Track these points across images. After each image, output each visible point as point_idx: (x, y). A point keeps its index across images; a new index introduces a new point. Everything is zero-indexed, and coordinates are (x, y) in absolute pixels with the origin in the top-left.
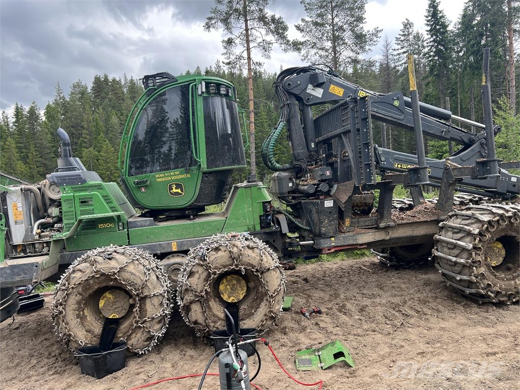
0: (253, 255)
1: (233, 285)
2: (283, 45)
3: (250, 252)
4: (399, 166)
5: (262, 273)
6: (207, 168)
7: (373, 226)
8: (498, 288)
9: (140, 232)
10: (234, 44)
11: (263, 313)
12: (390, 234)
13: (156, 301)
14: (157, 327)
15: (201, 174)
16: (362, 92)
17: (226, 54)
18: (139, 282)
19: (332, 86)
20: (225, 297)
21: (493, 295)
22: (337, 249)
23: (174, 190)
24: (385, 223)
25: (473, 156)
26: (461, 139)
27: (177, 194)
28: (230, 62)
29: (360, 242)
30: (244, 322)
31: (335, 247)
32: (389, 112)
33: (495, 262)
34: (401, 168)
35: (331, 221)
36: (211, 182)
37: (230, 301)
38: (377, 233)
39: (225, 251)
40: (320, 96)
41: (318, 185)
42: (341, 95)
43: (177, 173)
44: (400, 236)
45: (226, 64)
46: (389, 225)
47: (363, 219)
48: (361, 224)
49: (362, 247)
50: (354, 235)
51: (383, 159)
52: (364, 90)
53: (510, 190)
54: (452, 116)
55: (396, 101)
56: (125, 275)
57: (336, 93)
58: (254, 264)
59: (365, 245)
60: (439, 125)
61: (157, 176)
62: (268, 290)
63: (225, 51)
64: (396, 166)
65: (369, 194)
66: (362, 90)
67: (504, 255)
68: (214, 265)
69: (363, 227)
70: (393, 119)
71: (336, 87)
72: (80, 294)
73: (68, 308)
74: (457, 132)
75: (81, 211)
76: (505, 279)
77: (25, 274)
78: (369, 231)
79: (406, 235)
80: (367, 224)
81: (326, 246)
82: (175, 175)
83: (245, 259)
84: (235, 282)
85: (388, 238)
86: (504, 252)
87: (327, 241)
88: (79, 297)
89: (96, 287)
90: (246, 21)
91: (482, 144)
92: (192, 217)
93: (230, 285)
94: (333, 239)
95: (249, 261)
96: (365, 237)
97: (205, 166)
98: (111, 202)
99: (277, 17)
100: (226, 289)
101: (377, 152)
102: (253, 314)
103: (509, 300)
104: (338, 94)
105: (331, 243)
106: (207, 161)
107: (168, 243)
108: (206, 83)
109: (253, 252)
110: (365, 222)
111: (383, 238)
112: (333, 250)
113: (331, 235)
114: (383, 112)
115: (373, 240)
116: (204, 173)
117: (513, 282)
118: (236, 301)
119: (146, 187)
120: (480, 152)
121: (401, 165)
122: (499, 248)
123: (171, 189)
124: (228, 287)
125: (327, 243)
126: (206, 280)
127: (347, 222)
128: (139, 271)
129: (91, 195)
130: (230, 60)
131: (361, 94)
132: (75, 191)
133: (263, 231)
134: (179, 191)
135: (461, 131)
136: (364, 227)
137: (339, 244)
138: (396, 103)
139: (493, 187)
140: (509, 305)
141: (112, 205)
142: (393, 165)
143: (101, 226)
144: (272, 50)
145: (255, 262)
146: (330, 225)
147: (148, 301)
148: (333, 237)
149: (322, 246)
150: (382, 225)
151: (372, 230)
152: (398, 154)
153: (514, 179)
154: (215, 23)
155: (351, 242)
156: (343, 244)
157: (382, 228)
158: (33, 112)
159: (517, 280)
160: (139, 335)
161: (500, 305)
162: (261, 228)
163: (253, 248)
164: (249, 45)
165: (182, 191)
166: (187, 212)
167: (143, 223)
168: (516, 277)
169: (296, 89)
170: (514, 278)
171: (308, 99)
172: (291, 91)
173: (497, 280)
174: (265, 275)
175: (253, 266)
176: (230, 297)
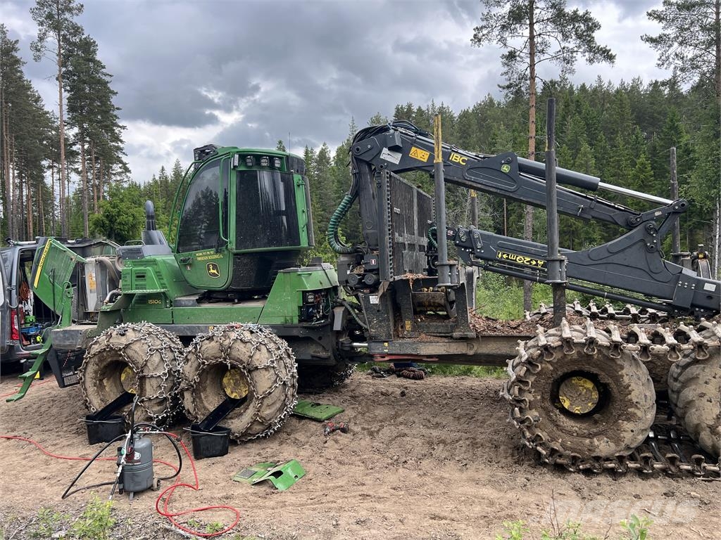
0: (244, 350)
1: (237, 380)
2: (587, 54)
3: (242, 346)
4: (505, 256)
5: (250, 372)
6: (236, 249)
7: (447, 335)
8: (558, 444)
9: (182, 312)
10: (518, 58)
11: (249, 417)
12: (475, 348)
13: (154, 382)
14: (157, 408)
15: (231, 258)
16: (456, 155)
17: (506, 73)
18: (141, 362)
19: (414, 149)
20: (228, 391)
21: (544, 452)
22: (394, 357)
23: (212, 271)
24: (460, 331)
25: (629, 247)
26: (612, 220)
27: (214, 275)
28: (511, 84)
29: (422, 353)
30: (233, 421)
31: (389, 355)
32: (493, 180)
33: (579, 408)
34: (507, 258)
35: (381, 321)
36: (245, 265)
37: (233, 397)
38: (453, 344)
39: (217, 342)
40: (397, 162)
41: (364, 275)
42: (425, 161)
43: (212, 252)
44: (491, 353)
45: (504, 88)
46: (467, 335)
47: (435, 323)
48: (432, 329)
49: (429, 360)
50: (414, 343)
51: (479, 245)
52: (460, 151)
53: (698, 303)
54: (600, 184)
55: (506, 166)
56: (130, 352)
57: (419, 158)
59: (437, 358)
60: (575, 198)
61: (197, 255)
62: (254, 391)
63: (506, 69)
64: (500, 256)
65: (438, 291)
66: (457, 152)
67: (596, 400)
68: (205, 356)
69: (433, 334)
70: (498, 191)
71: (418, 150)
72: (97, 365)
73: (87, 376)
74: (604, 209)
75: (136, 285)
76: (575, 434)
77: (73, 339)
78: (439, 339)
79: (499, 352)
80: (439, 330)
81: (378, 351)
82: (211, 255)
83: (235, 353)
84: (238, 377)
85: (471, 353)
86: (597, 396)
87: (379, 345)
88: (96, 367)
89: (109, 360)
90: (531, 25)
91: (647, 230)
92: (236, 301)
93: (233, 380)
94: (386, 344)
95: (238, 356)
96: (431, 348)
97: (234, 247)
98: (162, 279)
99: (581, 13)
100: (229, 383)
101: (471, 235)
102: (241, 414)
103: (573, 464)
104: (422, 159)
105: (383, 350)
106: (236, 241)
107: (207, 327)
108: (240, 155)
109: (245, 347)
110: (437, 327)
111: (464, 352)
112: (387, 358)
113: (383, 338)
114: (484, 181)
115: (444, 353)
116: (236, 254)
117: (587, 441)
118: (239, 398)
119: (190, 265)
120: (642, 240)
121: (508, 255)
122: (588, 389)
123: (209, 269)
124: (231, 381)
125: (378, 349)
126: (197, 369)
127: (408, 325)
128: (143, 351)
129: (144, 270)
130: (511, 81)
131: (454, 157)
132: (135, 265)
133: (301, 324)
135: (614, 207)
136: (435, 334)
137: (394, 352)
138: (506, 169)
139: (667, 296)
140: (571, 472)
141: (162, 281)
142: (496, 254)
143: (150, 302)
144: (576, 60)
145: (245, 358)
146: (380, 326)
147: (147, 381)
148: (386, 342)
149: (373, 351)
150: (456, 334)
151: (444, 339)
152: (504, 240)
153: (709, 287)
154: (489, 32)
155: (409, 351)
156: (399, 352)
157: (456, 339)
159: (595, 439)
160: (139, 413)
161: (560, 469)
162: (300, 321)
163: (247, 342)
164: (534, 59)
165: (218, 272)
166: (229, 295)
167: (187, 303)
168: (596, 435)
169: (366, 154)
170: (591, 436)
171: (382, 167)
172: (361, 157)
173: (560, 433)
174: (255, 374)
175: (241, 362)
176: (232, 392)
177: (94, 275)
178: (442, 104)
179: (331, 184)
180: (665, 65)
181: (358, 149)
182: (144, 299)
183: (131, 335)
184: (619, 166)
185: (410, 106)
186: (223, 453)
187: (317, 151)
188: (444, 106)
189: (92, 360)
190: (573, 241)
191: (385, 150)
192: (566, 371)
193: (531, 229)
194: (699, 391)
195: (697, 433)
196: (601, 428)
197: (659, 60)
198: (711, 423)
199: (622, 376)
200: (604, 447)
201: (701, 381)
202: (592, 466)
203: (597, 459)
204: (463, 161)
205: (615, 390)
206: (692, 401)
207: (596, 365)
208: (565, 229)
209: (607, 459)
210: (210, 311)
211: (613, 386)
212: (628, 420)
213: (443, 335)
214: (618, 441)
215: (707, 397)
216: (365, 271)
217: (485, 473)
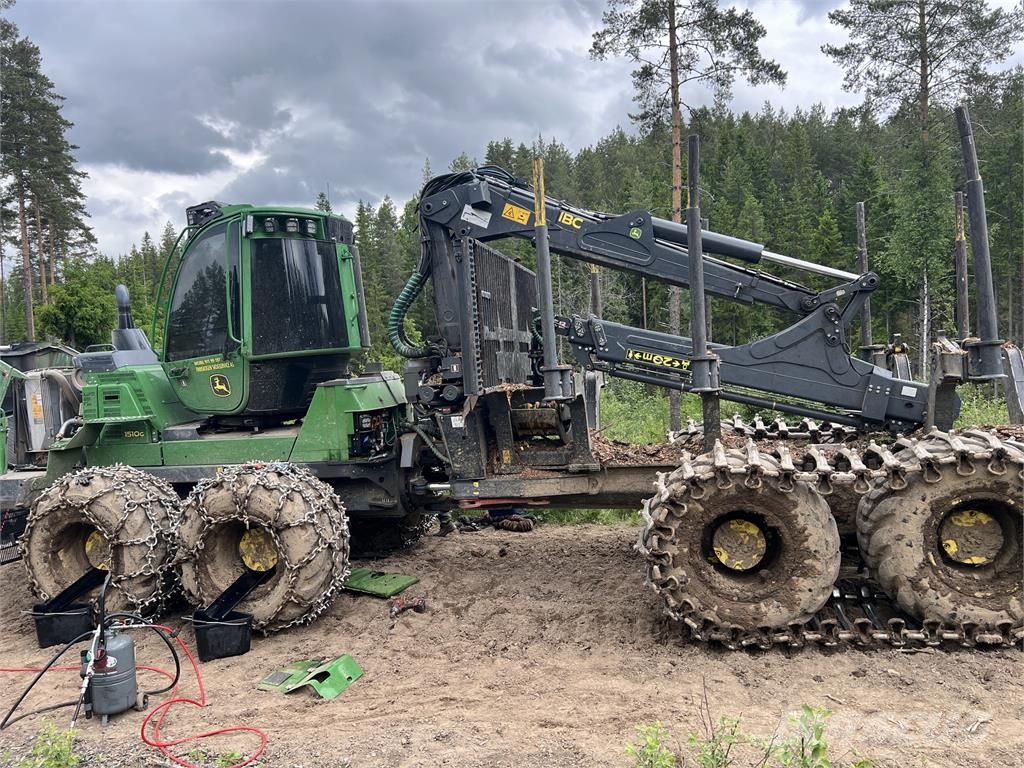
0: (269, 501)
1: (260, 544)
2: (748, 71)
3: (266, 494)
4: (637, 356)
5: (278, 531)
6: (254, 354)
7: (561, 467)
8: (713, 613)
9: (176, 448)
10: (655, 77)
11: (280, 597)
12: (600, 485)
13: (137, 553)
14: (141, 590)
15: (247, 366)
16: (566, 214)
17: (640, 98)
18: (115, 523)
19: (508, 206)
20: (248, 561)
21: (694, 625)
22: (487, 502)
23: (219, 387)
24: (579, 462)
25: (805, 339)
26: (780, 303)
27: (222, 392)
28: (647, 113)
29: (527, 495)
30: (256, 603)
31: (480, 499)
32: (622, 251)
33: (740, 563)
34: (641, 359)
35: (468, 453)
36: (268, 376)
37: (255, 569)
38: (570, 481)
39: (228, 490)
40: (485, 226)
41: (442, 388)
42: (525, 223)
43: (218, 360)
44: (621, 491)
45: (637, 119)
46: (588, 467)
47: (543, 452)
48: (540, 461)
49: (538, 503)
50: (515, 481)
51: (602, 342)
52: (572, 209)
53: (895, 413)
54: (764, 253)
55: (636, 229)
56: (98, 510)
57: (516, 220)
58: (268, 514)
59: (547, 500)
60: (730, 274)
61: (196, 364)
62: (286, 559)
63: (639, 92)
64: (631, 355)
65: (547, 407)
66: (568, 211)
67: (763, 551)
68: (211, 511)
69: (541, 468)
70: (627, 265)
71: (514, 207)
72: (48, 530)
73: (33, 547)
74: (770, 288)
75: (106, 410)
76: (735, 599)
77: (10, 493)
78: (550, 474)
79: (632, 489)
81: (465, 495)
82: (216, 363)
83: (255, 506)
84: (261, 540)
85: (594, 491)
86: (764, 545)
87: (466, 486)
88: (46, 534)
89: (66, 523)
90: (672, 30)
91: (827, 315)
92: (257, 429)
93: (254, 544)
94: (476, 484)
95: (261, 510)
96: (538, 486)
97: (250, 351)
98: (145, 400)
99: (739, 13)
100: (249, 549)
101: (591, 328)
102: (268, 593)
103: (734, 640)
104: (519, 221)
105: (472, 492)
106: (253, 340)
107: (213, 468)
109: (270, 496)
110: (547, 457)
111: (585, 491)
112: (478, 504)
113: (472, 477)
114: (608, 251)
115: (557, 493)
116: (253, 362)
117: (752, 607)
118: (263, 570)
119: (186, 378)
120: (821, 330)
121: (642, 354)
122: (751, 536)
123: (214, 384)
124: (252, 546)
125: (466, 491)
126: (200, 531)
127: (507, 456)
128: (117, 507)
129: (118, 388)
130: (647, 110)
131: (565, 218)
132: (102, 381)
133: (353, 461)
134: (223, 387)
135: (782, 285)
136: (544, 468)
137: (487, 495)
138: (636, 233)
139: (855, 405)
140: (731, 650)
141: (145, 404)
142: (626, 353)
143: (128, 434)
144: (734, 81)
145: (270, 513)
146: (467, 459)
147: (126, 551)
148: (476, 481)
149: (458, 495)
150: (573, 467)
151: (556, 474)
152: (637, 333)
153: (909, 392)
154: (614, 40)
155: (509, 493)
156: (493, 494)
157: (574, 473)
158: (385, 213)
159: (762, 604)
160: (114, 599)
161: (716, 647)
162: (350, 456)
163: (272, 489)
164: (676, 78)
165: (227, 387)
166: (246, 421)
167: (183, 434)
168: (763, 598)
169: (441, 214)
170: (756, 600)
171: (463, 232)
172: (432, 219)
173: (715, 597)
174: (285, 534)
175: (266, 518)
176: (254, 562)
177: (39, 397)
178: (554, 141)
179: (398, 255)
180: (854, 88)
181: (428, 207)
182: (118, 430)
183: (98, 485)
184: (797, 226)
185: (508, 144)
186: (243, 649)
187: (377, 208)
188: (556, 143)
189: (40, 523)
190: (738, 331)
191: (468, 208)
192: (721, 512)
193: (678, 317)
194: (895, 532)
195: (895, 589)
196: (770, 587)
197: (845, 79)
198: (912, 575)
199: (796, 516)
200: (773, 613)
201: (898, 520)
202: (758, 641)
203: (765, 630)
204: (577, 223)
205: (787, 536)
206: (887, 546)
207: (762, 504)
208: (726, 314)
209: (779, 630)
210: (218, 445)
211: (784, 529)
212: (805, 575)
213: (555, 468)
214: (791, 604)
215: (906, 541)
216: (444, 381)
217: (615, 659)
